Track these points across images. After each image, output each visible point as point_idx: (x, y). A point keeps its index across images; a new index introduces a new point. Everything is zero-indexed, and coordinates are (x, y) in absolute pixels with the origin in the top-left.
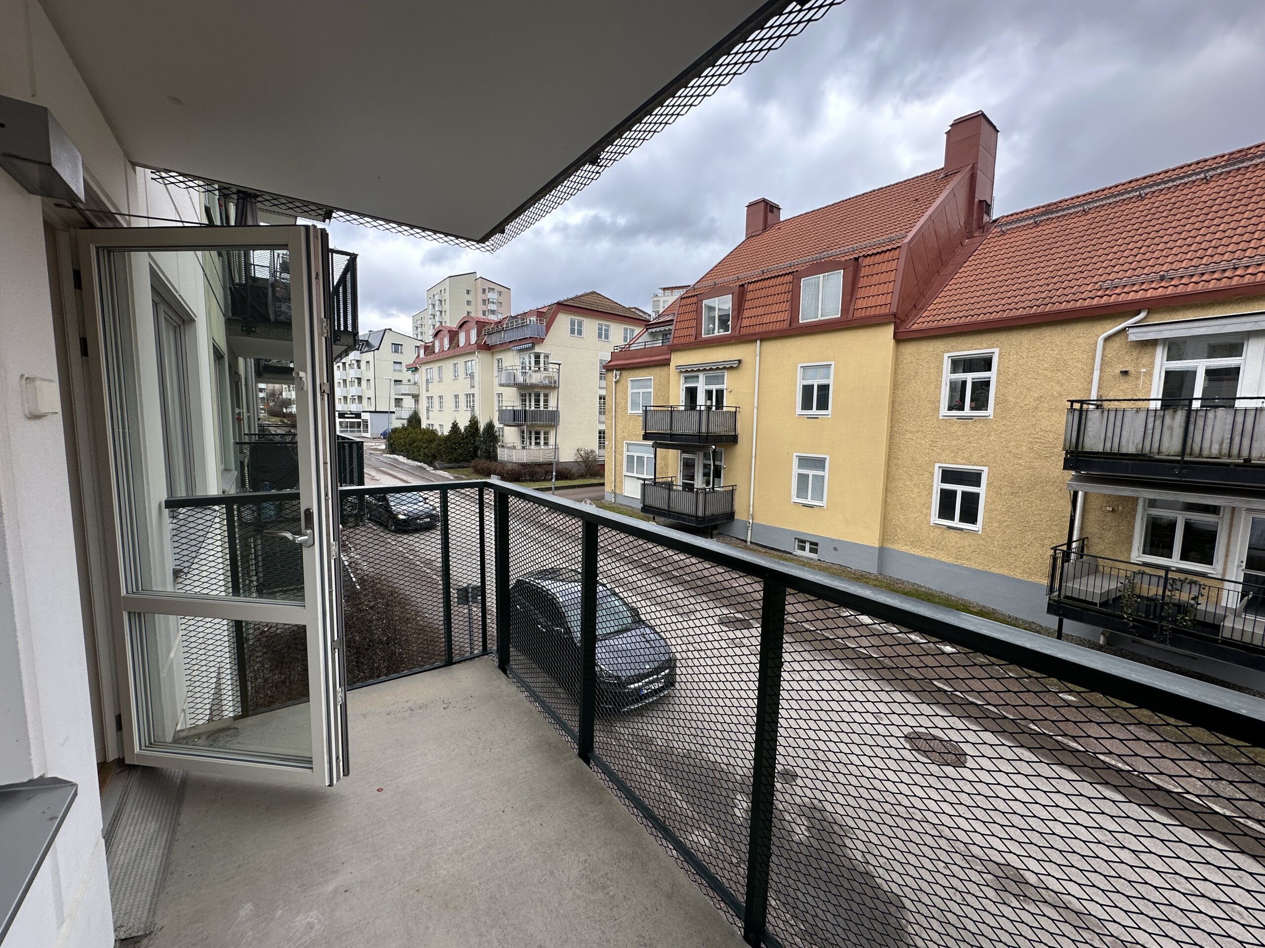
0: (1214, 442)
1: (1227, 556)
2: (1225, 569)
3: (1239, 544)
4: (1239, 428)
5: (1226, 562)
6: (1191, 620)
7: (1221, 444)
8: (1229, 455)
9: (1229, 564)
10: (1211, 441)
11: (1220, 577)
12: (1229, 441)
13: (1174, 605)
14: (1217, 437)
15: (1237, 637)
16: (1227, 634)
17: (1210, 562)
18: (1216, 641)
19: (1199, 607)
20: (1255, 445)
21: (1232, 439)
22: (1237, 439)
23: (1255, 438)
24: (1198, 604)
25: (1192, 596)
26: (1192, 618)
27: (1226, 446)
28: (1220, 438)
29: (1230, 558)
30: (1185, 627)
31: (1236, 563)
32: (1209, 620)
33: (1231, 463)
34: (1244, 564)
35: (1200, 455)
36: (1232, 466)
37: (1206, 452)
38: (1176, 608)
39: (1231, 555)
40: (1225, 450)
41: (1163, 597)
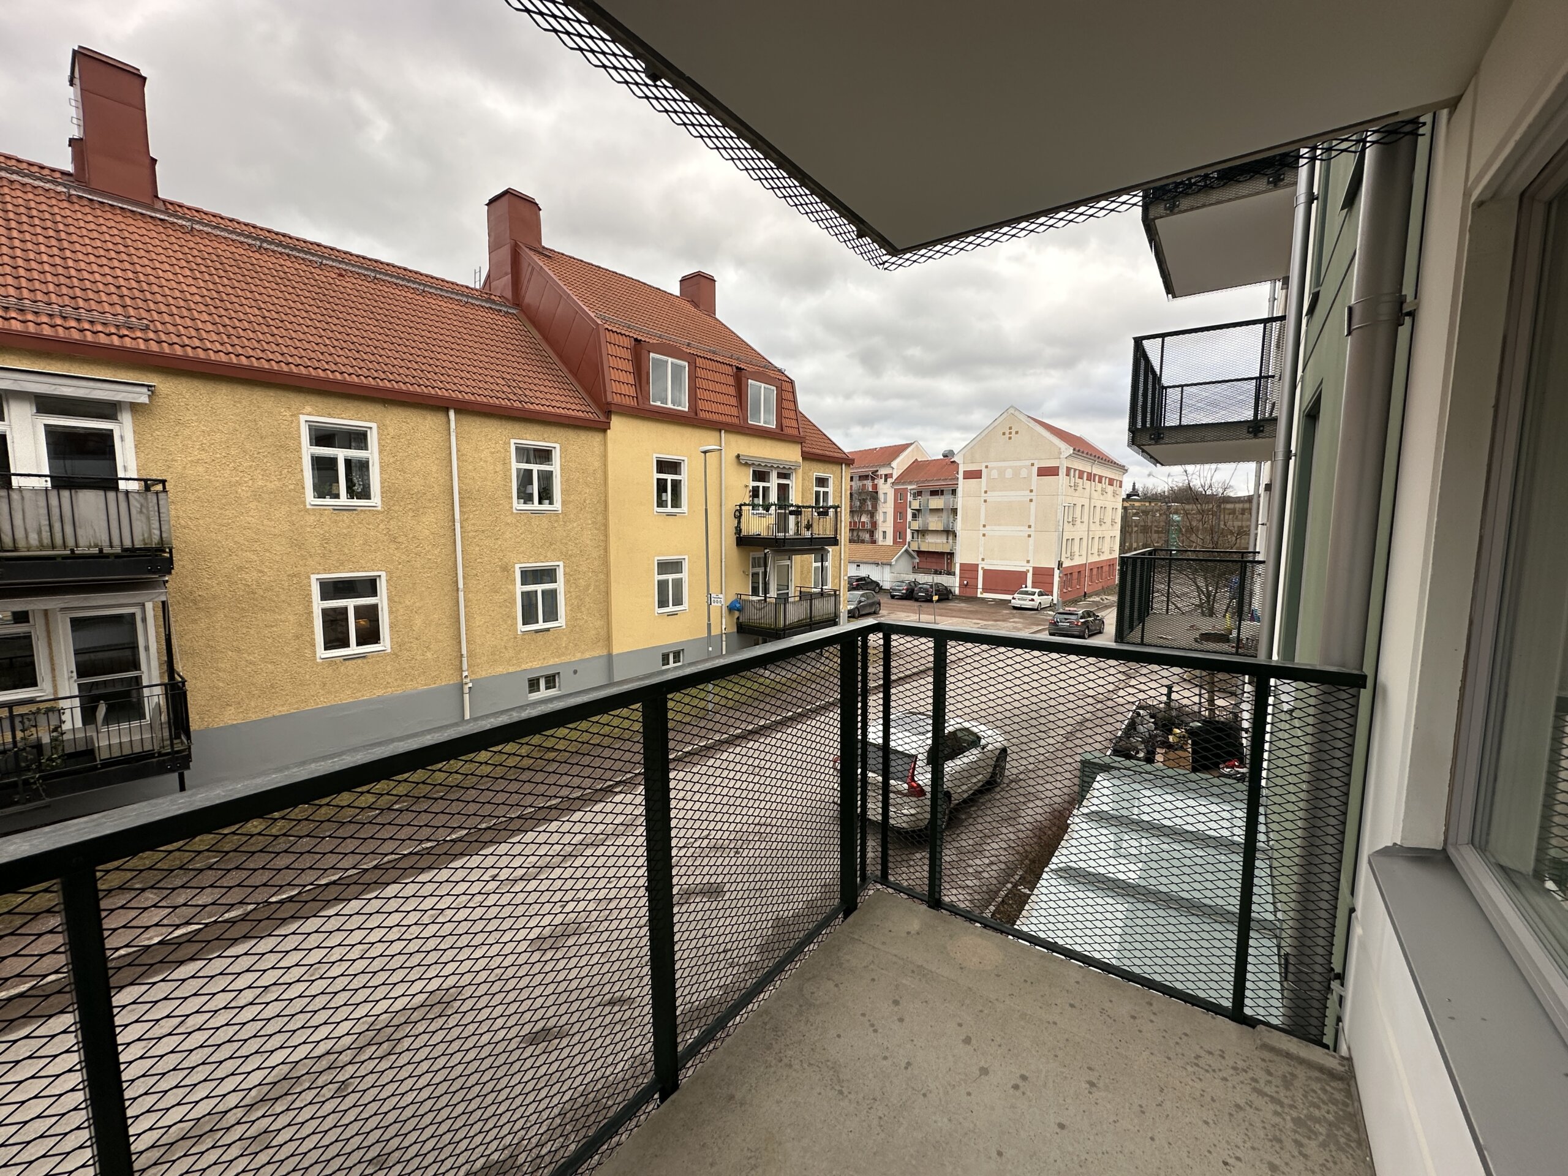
0: (29, 530)
1: (53, 670)
2: (55, 687)
3: (63, 648)
4: (55, 511)
5: (54, 677)
6: (59, 757)
7: (39, 533)
8: (53, 547)
9: (58, 679)
10: (26, 529)
11: (52, 697)
12: (48, 528)
13: (32, 747)
14: (31, 524)
15: (116, 753)
16: (105, 755)
17: (34, 684)
18: (95, 768)
19: (65, 737)
20: (80, 532)
21: (50, 526)
22: (57, 526)
23: (77, 524)
24: (62, 734)
25: (52, 727)
26: (60, 753)
27: (46, 535)
28: (35, 525)
29: (57, 672)
30: (56, 767)
31: (66, 676)
32: (81, 747)
33: (59, 556)
34: (75, 674)
35: (15, 549)
36: (59, 560)
37: (21, 544)
38: (35, 751)
39: (57, 667)
40: (46, 540)
41: (15, 742)
